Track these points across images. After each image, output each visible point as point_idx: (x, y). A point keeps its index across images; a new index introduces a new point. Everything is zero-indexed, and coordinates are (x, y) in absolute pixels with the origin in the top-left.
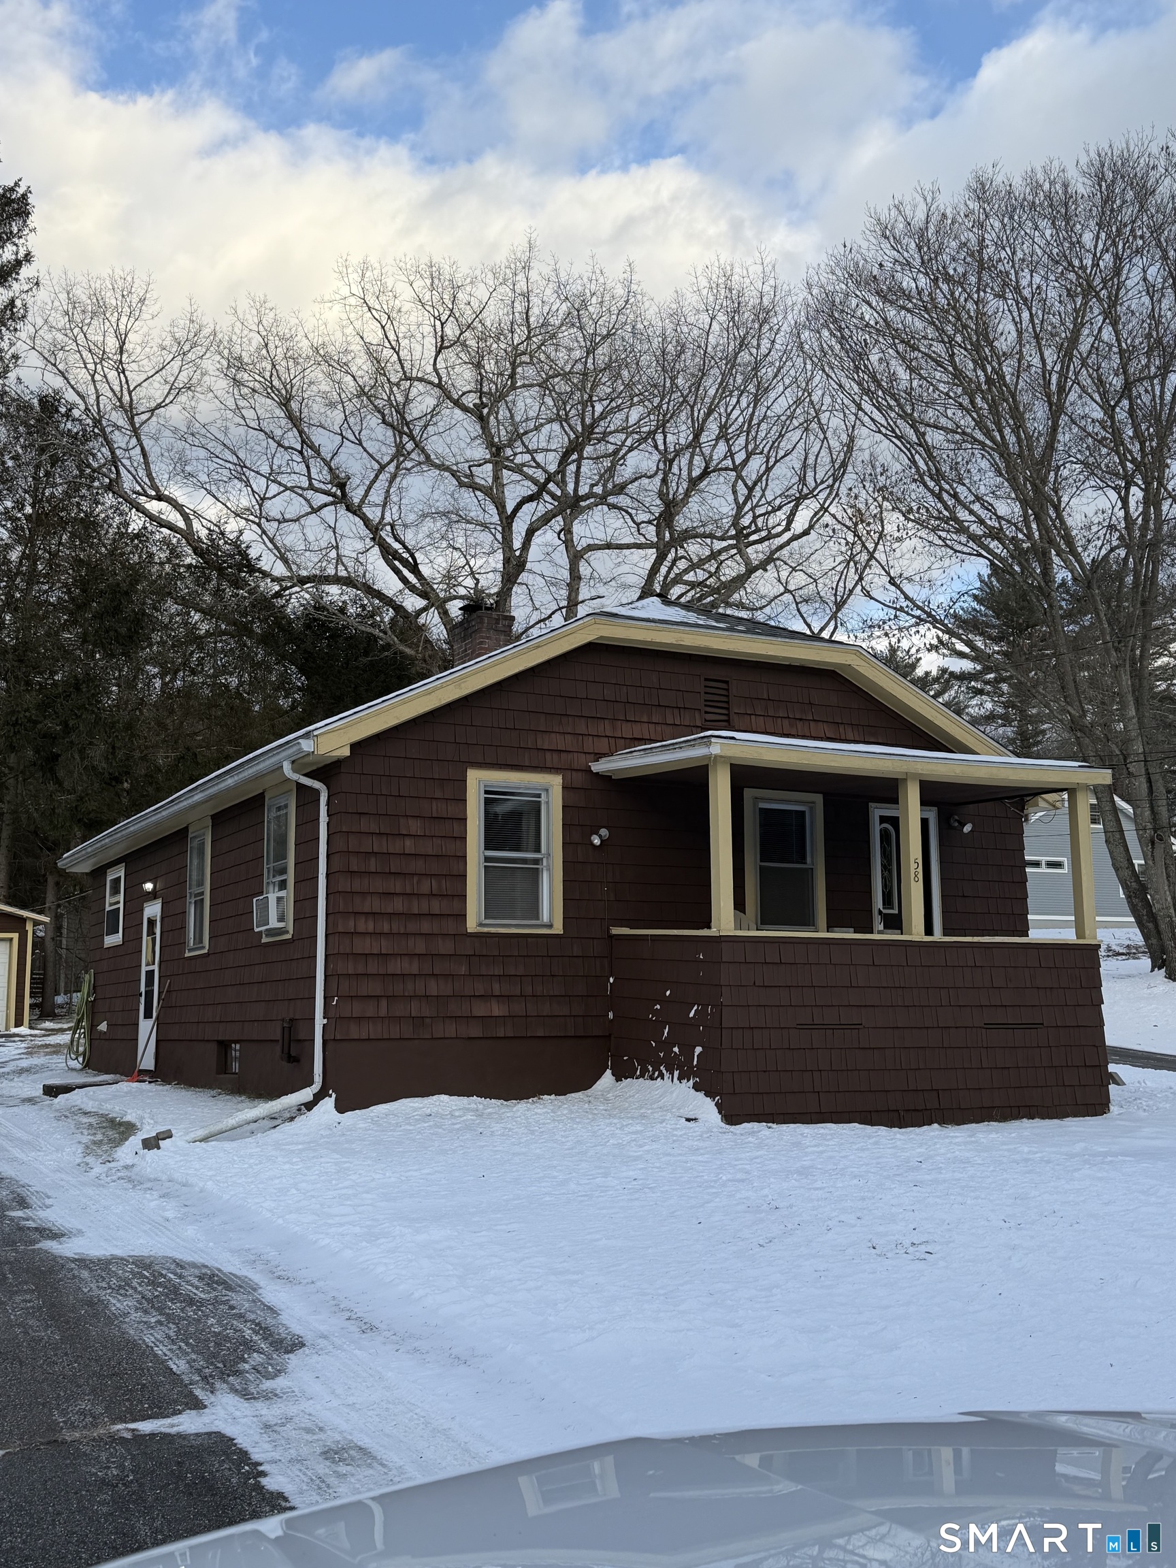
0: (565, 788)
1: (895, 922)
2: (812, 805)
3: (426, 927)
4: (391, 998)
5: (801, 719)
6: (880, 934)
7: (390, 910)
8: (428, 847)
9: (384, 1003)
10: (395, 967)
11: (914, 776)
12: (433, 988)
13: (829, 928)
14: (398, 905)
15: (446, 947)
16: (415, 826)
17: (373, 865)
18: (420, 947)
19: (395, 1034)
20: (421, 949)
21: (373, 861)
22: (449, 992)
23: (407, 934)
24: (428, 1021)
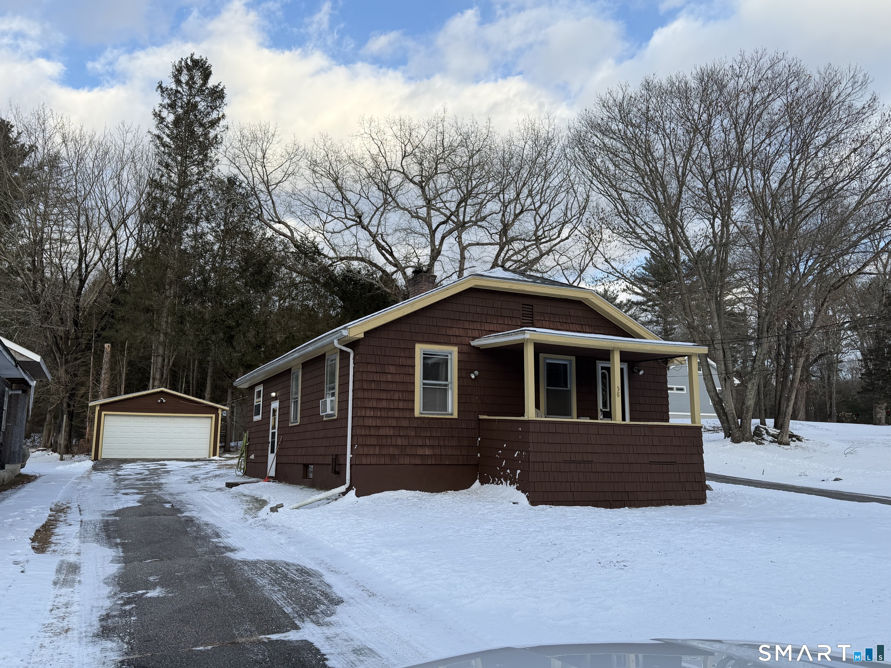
0: (459, 352)
1: (608, 415)
2: (570, 361)
3: (397, 414)
4: (380, 446)
5: (566, 323)
6: (601, 420)
7: (380, 406)
8: (398, 378)
9: (377, 448)
10: (382, 432)
11: (617, 348)
12: (399, 442)
13: (578, 417)
14: (384, 404)
15: (405, 423)
16: (392, 369)
17: (373, 386)
19: (382, 462)
20: (394, 424)
21: (373, 384)
22: (406, 444)
23: (388, 417)
24: (397, 456)
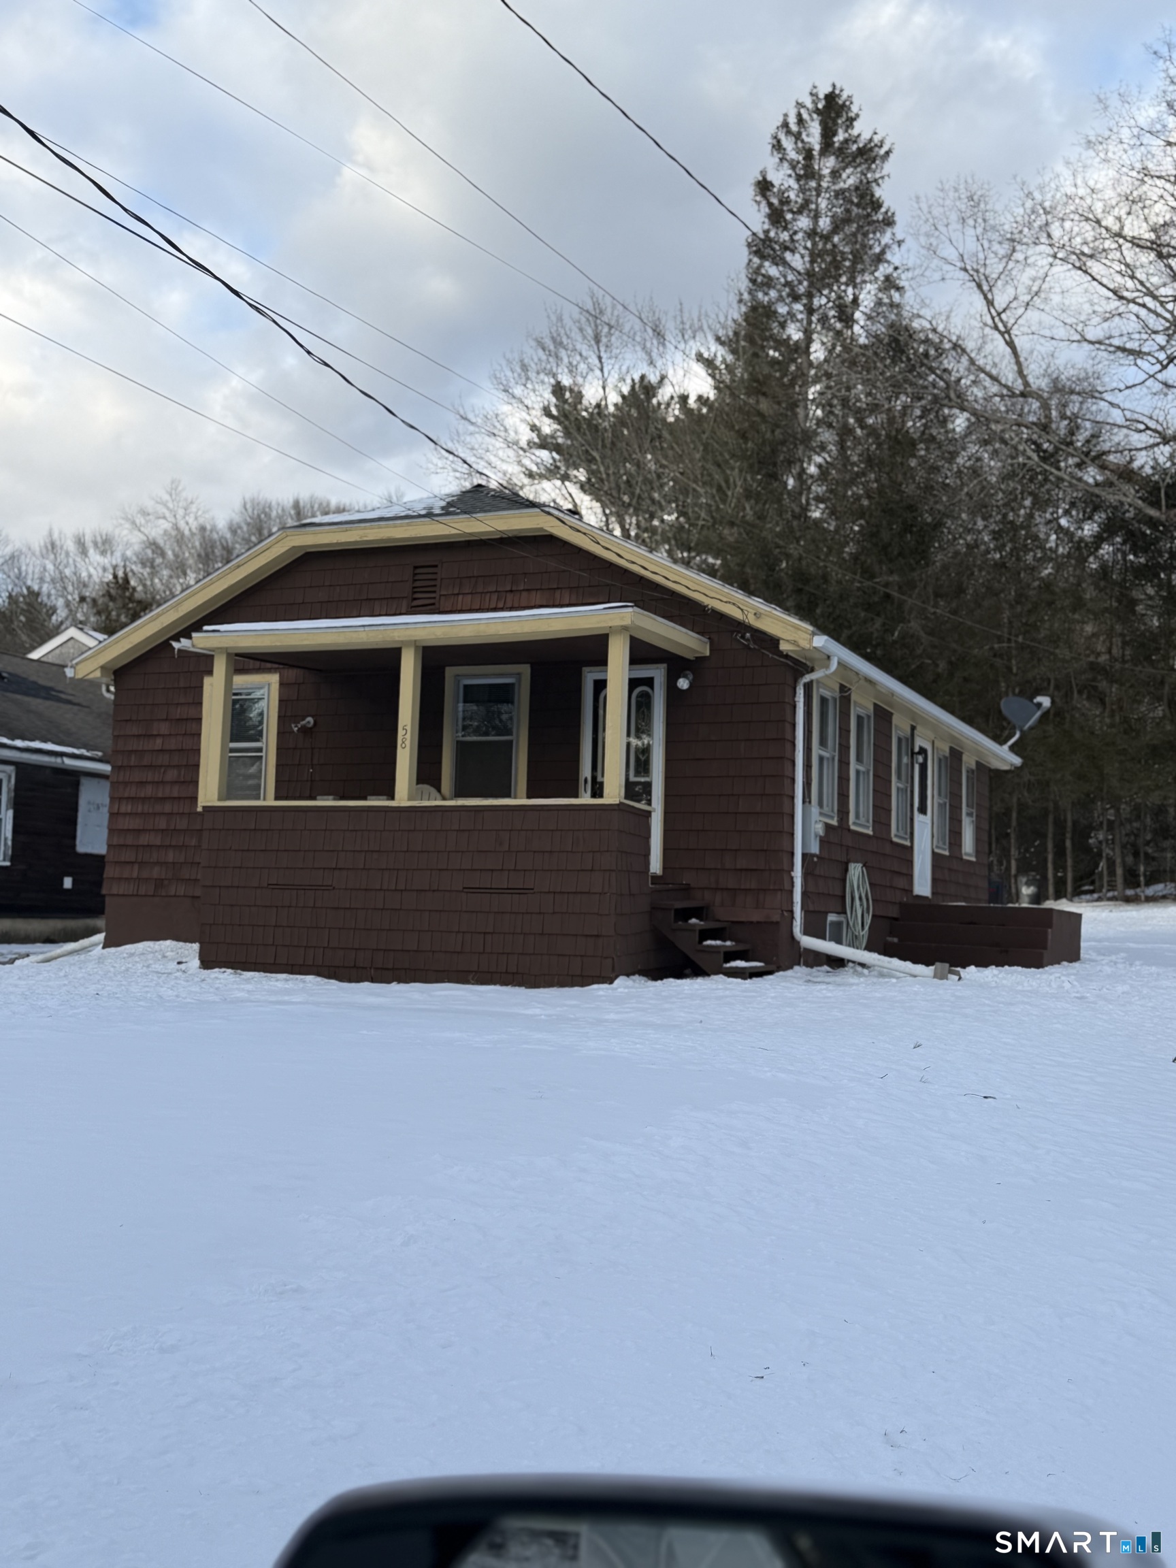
0: (281, 684)
2: (520, 675)
3: (167, 808)
4: (142, 864)
5: (511, 591)
7: (143, 795)
8: (172, 744)
9: (136, 867)
10: (144, 839)
12: (171, 856)
14: (148, 791)
15: (182, 824)
16: (164, 728)
17: (133, 760)
18: (162, 823)
19: (142, 891)
20: (163, 825)
21: (133, 757)
22: (182, 860)
23: (155, 814)
24: (166, 882)
